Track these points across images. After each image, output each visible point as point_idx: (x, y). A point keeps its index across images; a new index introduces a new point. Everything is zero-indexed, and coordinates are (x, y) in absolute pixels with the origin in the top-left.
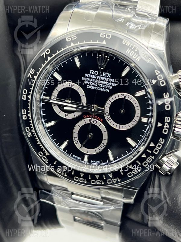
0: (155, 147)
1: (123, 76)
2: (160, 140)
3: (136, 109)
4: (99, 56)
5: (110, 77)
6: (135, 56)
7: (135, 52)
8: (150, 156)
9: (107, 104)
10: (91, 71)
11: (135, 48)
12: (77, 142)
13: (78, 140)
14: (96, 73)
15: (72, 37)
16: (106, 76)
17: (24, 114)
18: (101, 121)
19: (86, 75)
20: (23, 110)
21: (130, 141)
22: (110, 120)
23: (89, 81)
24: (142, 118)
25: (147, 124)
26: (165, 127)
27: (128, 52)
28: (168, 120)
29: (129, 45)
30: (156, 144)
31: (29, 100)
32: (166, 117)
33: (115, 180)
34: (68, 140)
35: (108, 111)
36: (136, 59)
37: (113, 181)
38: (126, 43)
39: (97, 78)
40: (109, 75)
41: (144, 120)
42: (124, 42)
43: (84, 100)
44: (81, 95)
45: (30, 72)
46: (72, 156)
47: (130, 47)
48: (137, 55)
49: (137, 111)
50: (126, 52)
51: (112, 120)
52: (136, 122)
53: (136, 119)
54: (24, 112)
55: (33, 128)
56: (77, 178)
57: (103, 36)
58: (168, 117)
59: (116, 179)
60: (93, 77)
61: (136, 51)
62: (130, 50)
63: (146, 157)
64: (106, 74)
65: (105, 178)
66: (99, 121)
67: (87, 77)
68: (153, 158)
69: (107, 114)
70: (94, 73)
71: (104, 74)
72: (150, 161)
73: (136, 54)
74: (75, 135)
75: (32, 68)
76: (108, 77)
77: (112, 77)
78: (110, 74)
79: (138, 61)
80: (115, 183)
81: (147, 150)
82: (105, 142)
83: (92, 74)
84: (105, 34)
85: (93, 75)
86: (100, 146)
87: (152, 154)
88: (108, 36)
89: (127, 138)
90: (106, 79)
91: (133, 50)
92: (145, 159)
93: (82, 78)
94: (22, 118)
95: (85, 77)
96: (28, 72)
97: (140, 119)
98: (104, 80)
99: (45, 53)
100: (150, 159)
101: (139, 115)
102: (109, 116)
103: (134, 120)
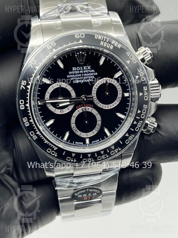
0: (141, 113)
1: (101, 65)
2: (144, 107)
3: (117, 88)
4: (77, 54)
5: (90, 69)
6: (108, 46)
7: (107, 43)
8: (139, 121)
9: (93, 91)
10: (73, 68)
11: (106, 39)
12: (76, 130)
13: (77, 129)
14: (78, 69)
15: (52, 45)
16: (87, 69)
17: (26, 121)
18: (92, 107)
19: (70, 73)
20: (23, 118)
21: (119, 115)
22: (99, 103)
23: (73, 77)
24: (124, 94)
25: (129, 97)
26: (145, 95)
27: (102, 44)
28: (146, 89)
29: (101, 39)
30: (141, 111)
31: (28, 108)
32: (144, 87)
33: (116, 151)
34: (69, 132)
35: (96, 97)
36: (110, 48)
37: (115, 152)
38: (98, 38)
39: (79, 72)
40: (89, 68)
41: (126, 95)
42: (96, 37)
43: (73, 94)
44: (70, 91)
45: (22, 84)
46: (75, 143)
47: (102, 39)
48: (110, 45)
49: (118, 90)
50: (101, 44)
51: (100, 103)
52: (120, 99)
53: (120, 96)
54: (25, 120)
55: (38, 131)
56: (85, 159)
57: (78, 37)
58: (145, 86)
59: (117, 149)
60: (76, 73)
61: (107, 41)
62: (103, 42)
63: (136, 123)
64: (86, 67)
65: (108, 152)
66: (90, 107)
67: (71, 74)
68: (142, 122)
69: (95, 100)
70: (76, 69)
71: (84, 68)
72: (140, 125)
73: (108, 44)
74: (73, 125)
75: (23, 80)
76: (89, 69)
77: (92, 68)
78: (90, 66)
79: (112, 49)
80: (117, 153)
81: (137, 117)
82: (99, 123)
83: (74, 71)
84: (78, 34)
85: (76, 71)
86: (96, 127)
87: (141, 119)
88: (82, 35)
89: (116, 114)
90: (87, 71)
91: (106, 41)
92: (136, 125)
93: (67, 76)
94: (24, 125)
95: (69, 75)
96: (21, 85)
97: (123, 95)
98: (86, 72)
99: (32, 64)
100: (140, 123)
101: (121, 92)
102: (97, 100)
103: (118, 98)
